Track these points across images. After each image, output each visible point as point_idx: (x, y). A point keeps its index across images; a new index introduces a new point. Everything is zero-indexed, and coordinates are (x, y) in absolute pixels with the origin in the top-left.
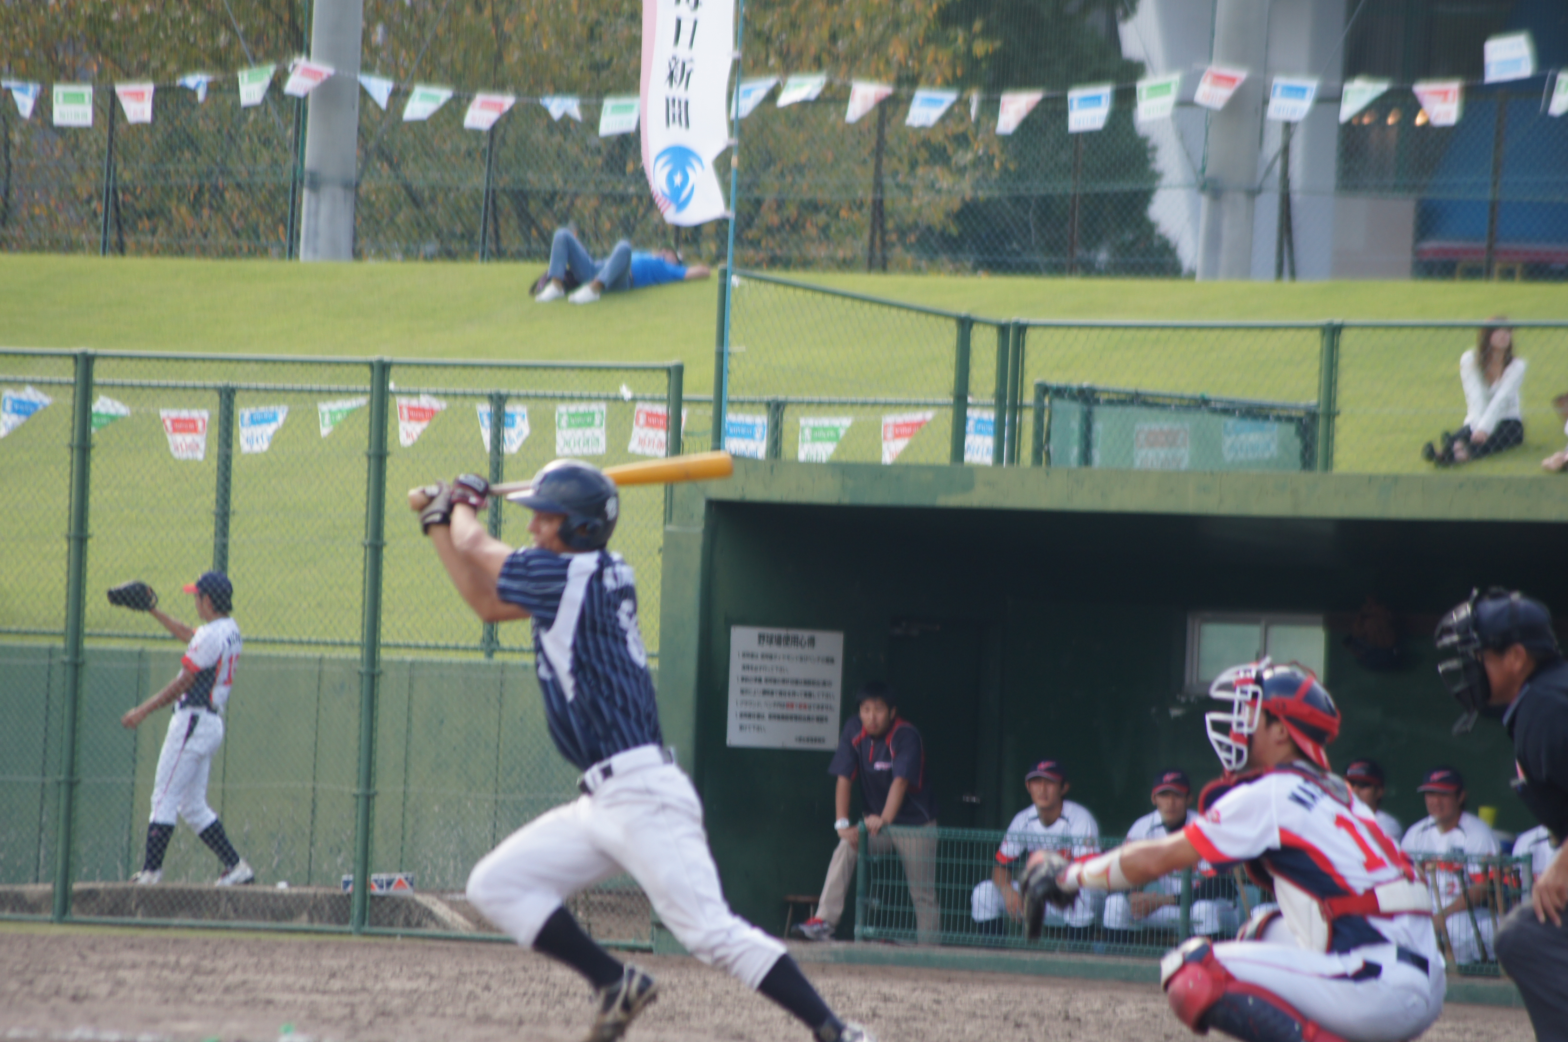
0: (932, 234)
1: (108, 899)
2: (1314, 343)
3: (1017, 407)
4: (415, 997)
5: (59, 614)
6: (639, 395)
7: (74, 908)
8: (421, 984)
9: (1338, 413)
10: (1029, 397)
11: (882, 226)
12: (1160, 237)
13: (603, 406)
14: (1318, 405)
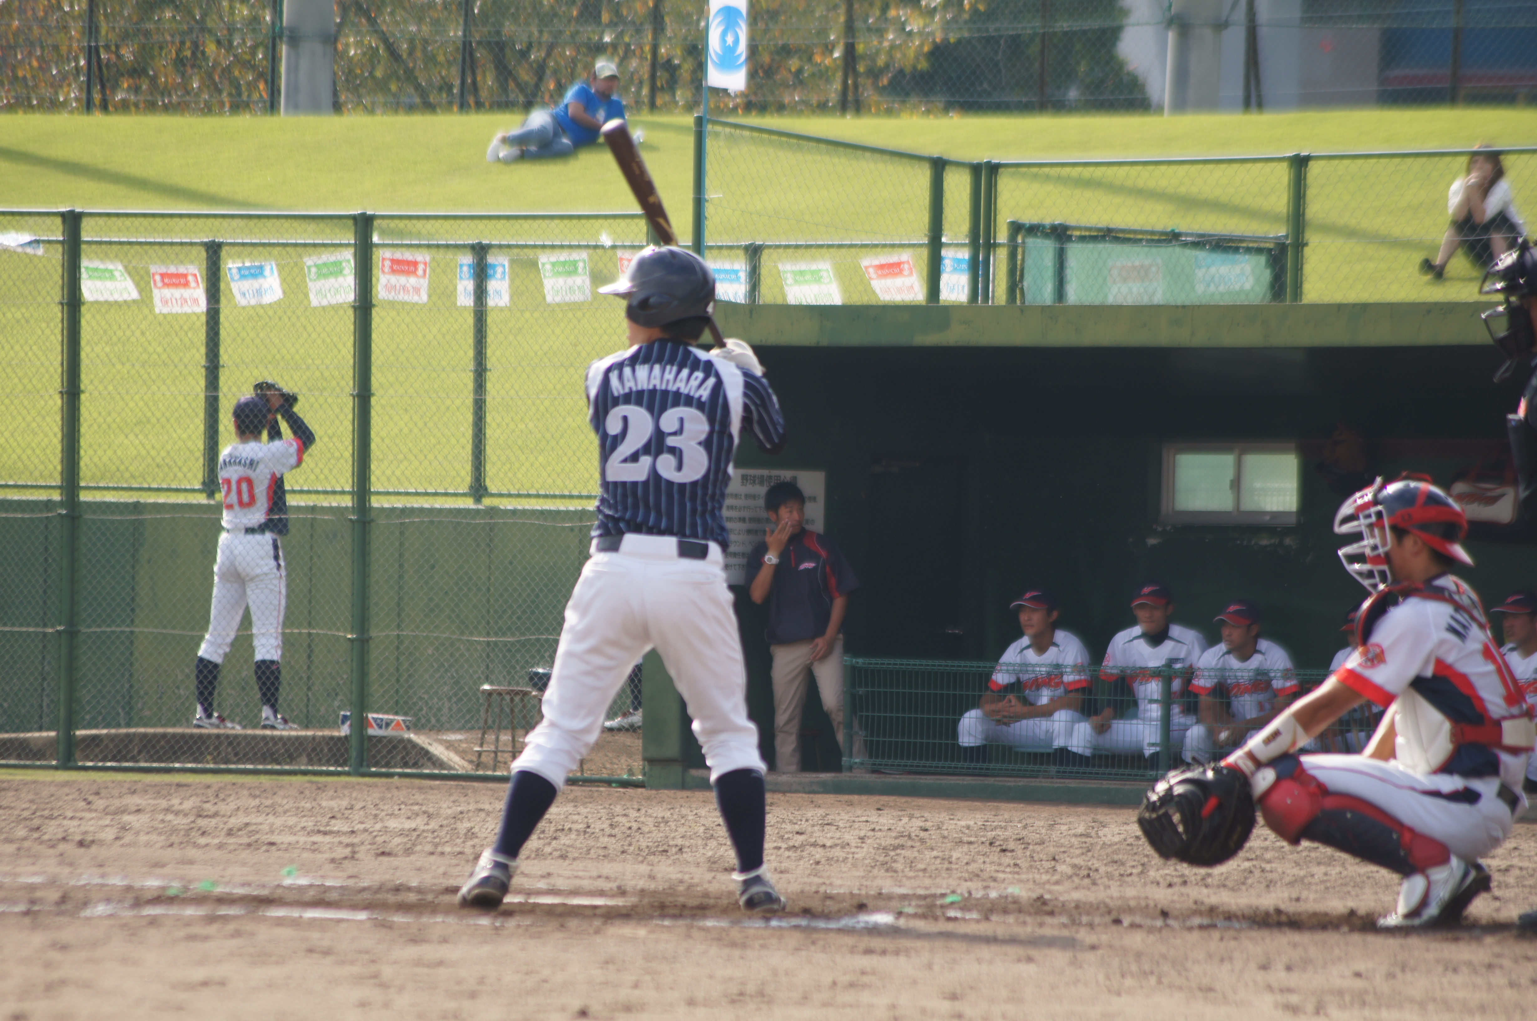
0: (904, 76)
1: (111, 746)
2: (1282, 174)
3: (991, 246)
4: (415, 834)
5: (55, 468)
6: (619, 243)
7: (78, 754)
8: (419, 823)
9: (1306, 244)
10: (1002, 236)
11: (854, 70)
12: (1128, 74)
13: (584, 255)
14: (1286, 237)
